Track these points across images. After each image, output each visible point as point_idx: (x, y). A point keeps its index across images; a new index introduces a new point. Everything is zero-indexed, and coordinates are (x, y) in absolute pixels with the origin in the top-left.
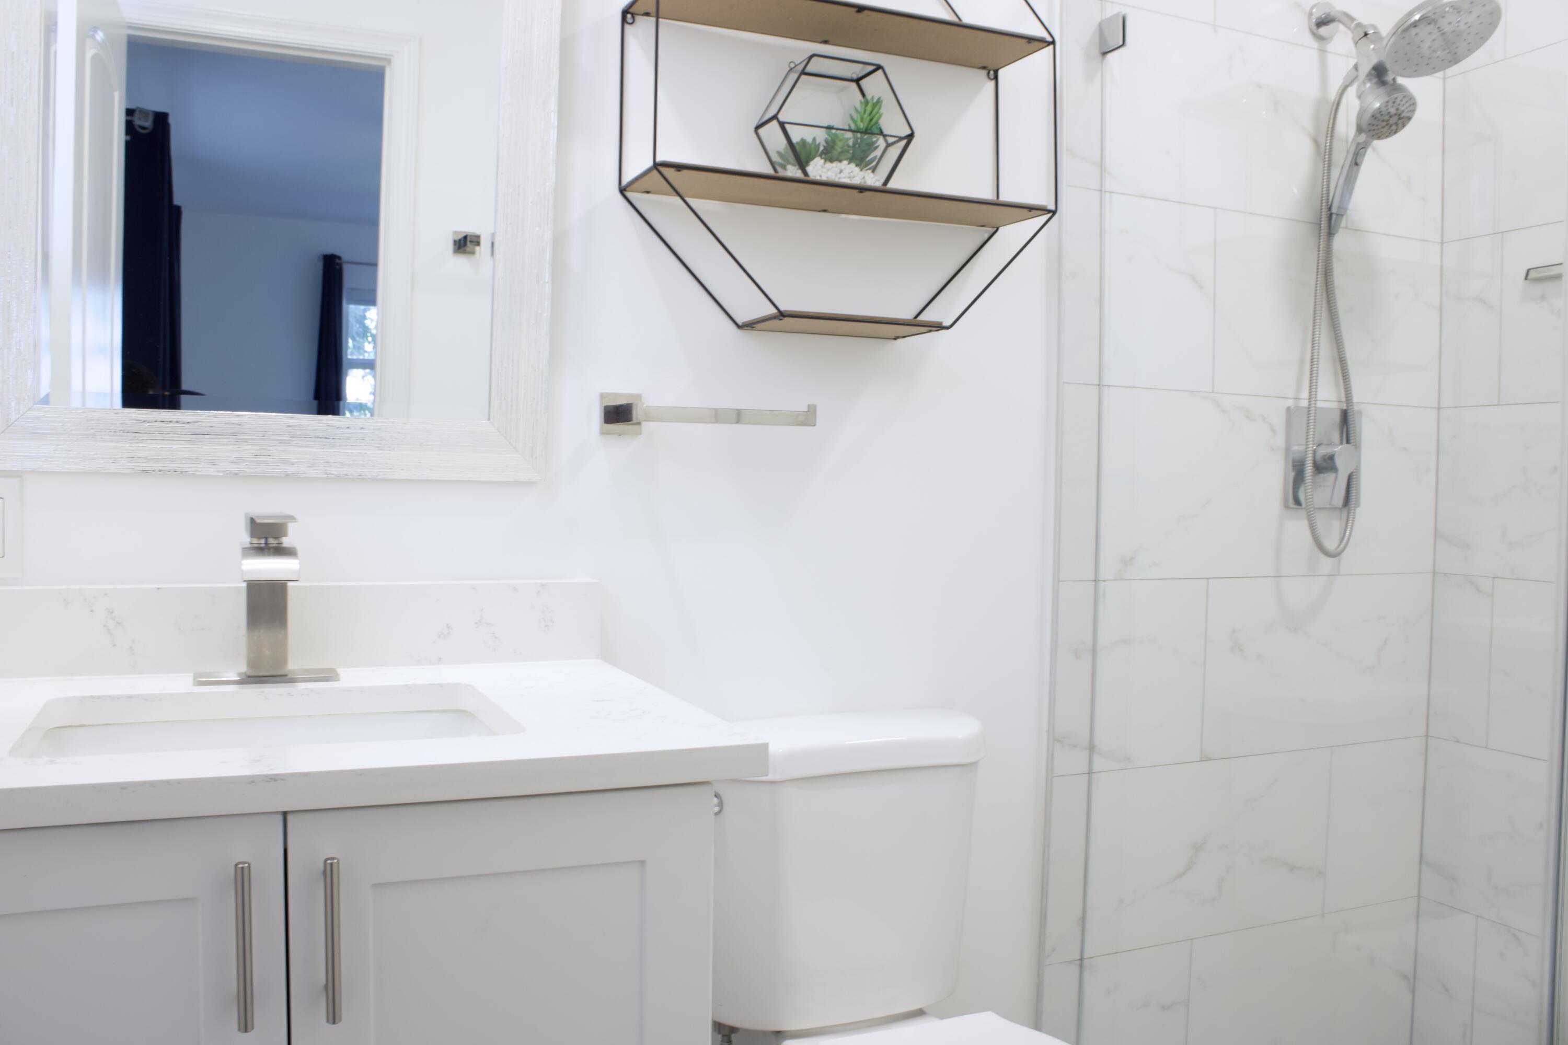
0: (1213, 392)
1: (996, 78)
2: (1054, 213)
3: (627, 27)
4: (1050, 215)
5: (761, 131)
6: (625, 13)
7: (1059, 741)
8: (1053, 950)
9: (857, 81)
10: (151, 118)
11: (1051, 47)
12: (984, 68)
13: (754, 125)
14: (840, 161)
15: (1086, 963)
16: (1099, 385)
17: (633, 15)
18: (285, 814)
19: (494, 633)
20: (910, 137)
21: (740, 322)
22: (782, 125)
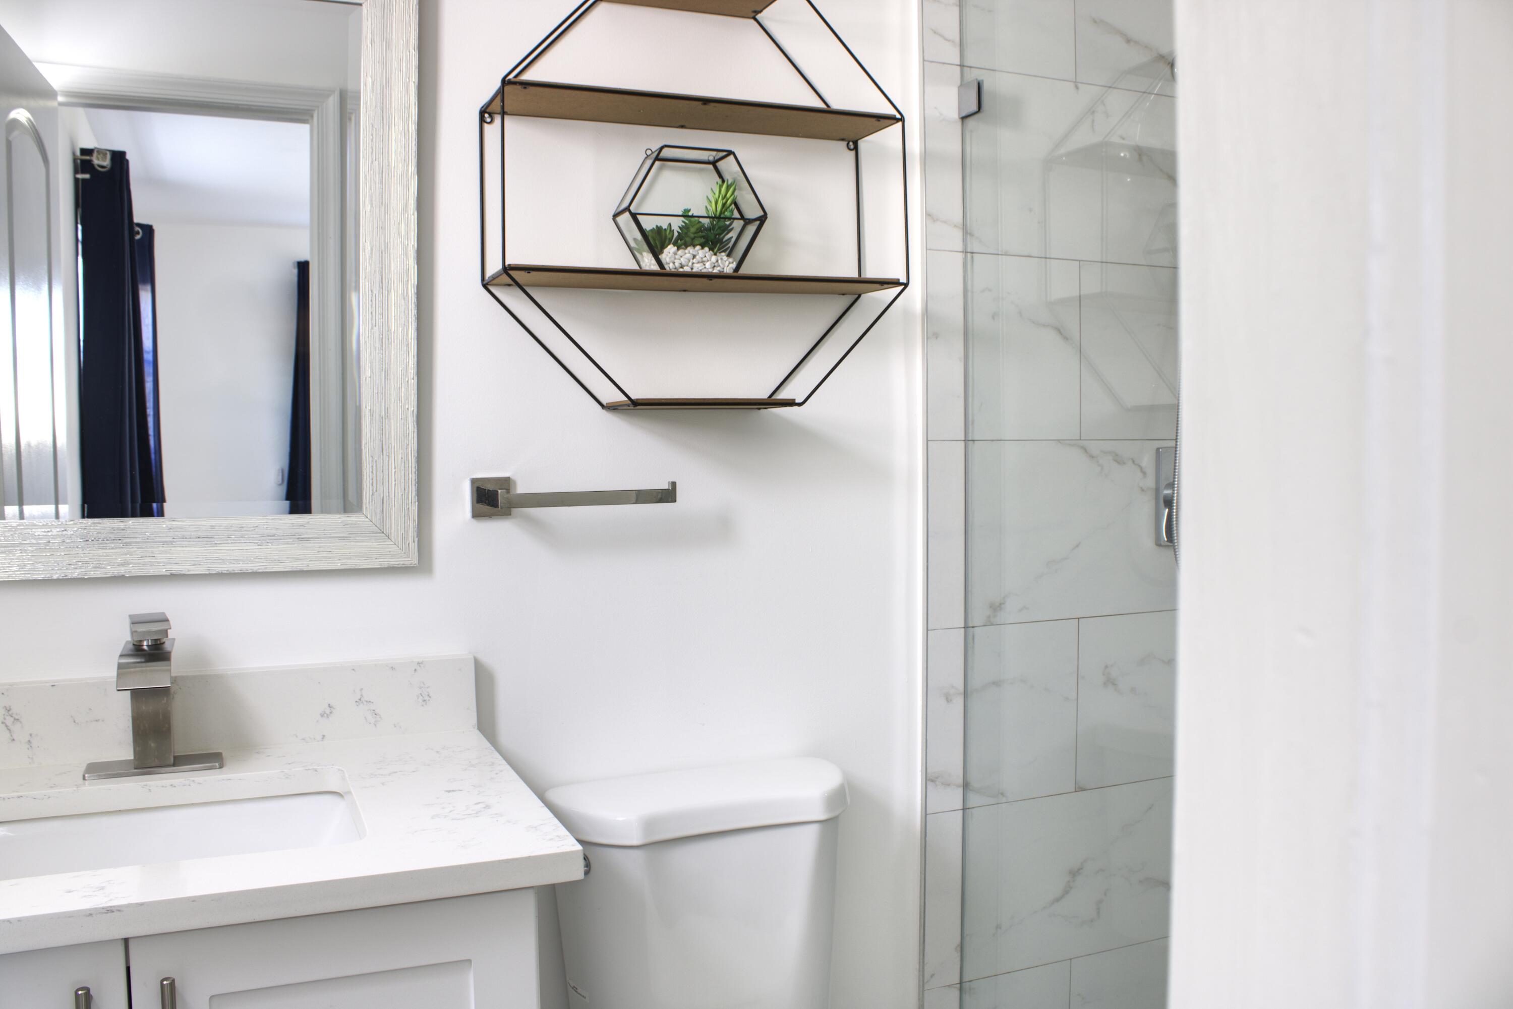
0: (1080, 439)
1: (856, 148)
2: (906, 285)
3: (486, 126)
4: (902, 287)
5: (619, 219)
6: (482, 113)
7: (932, 781)
8: (932, 976)
9: (714, 163)
10: (109, 156)
11: (900, 124)
12: (843, 140)
13: (612, 213)
14: (694, 246)
15: (966, 986)
16: (965, 440)
17: (490, 115)
18: (126, 941)
19: (374, 710)
20: (762, 219)
21: (604, 402)
22: (634, 216)
